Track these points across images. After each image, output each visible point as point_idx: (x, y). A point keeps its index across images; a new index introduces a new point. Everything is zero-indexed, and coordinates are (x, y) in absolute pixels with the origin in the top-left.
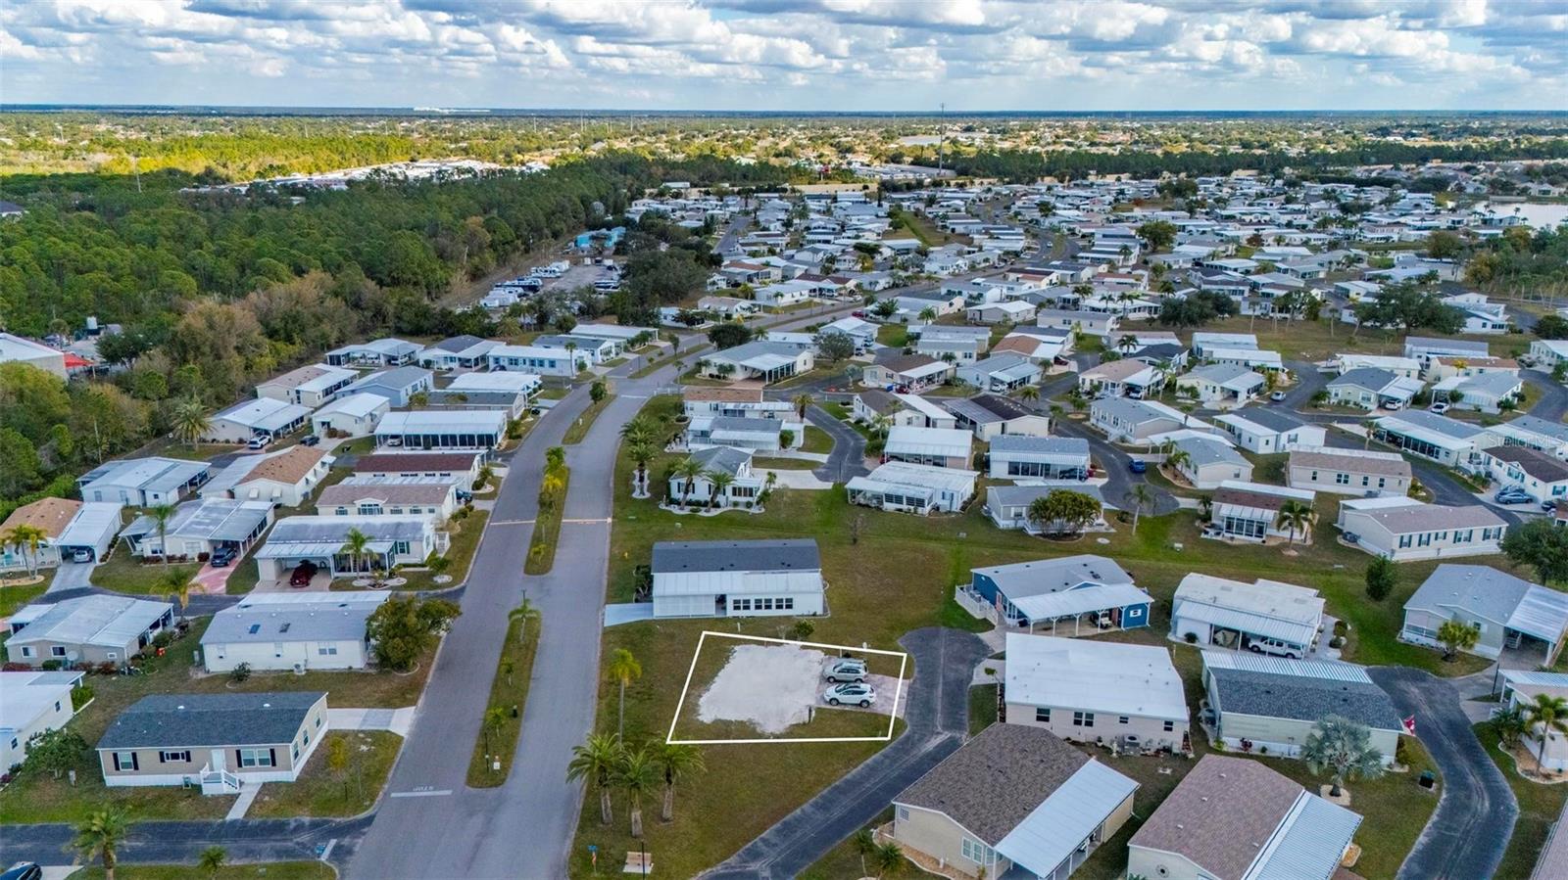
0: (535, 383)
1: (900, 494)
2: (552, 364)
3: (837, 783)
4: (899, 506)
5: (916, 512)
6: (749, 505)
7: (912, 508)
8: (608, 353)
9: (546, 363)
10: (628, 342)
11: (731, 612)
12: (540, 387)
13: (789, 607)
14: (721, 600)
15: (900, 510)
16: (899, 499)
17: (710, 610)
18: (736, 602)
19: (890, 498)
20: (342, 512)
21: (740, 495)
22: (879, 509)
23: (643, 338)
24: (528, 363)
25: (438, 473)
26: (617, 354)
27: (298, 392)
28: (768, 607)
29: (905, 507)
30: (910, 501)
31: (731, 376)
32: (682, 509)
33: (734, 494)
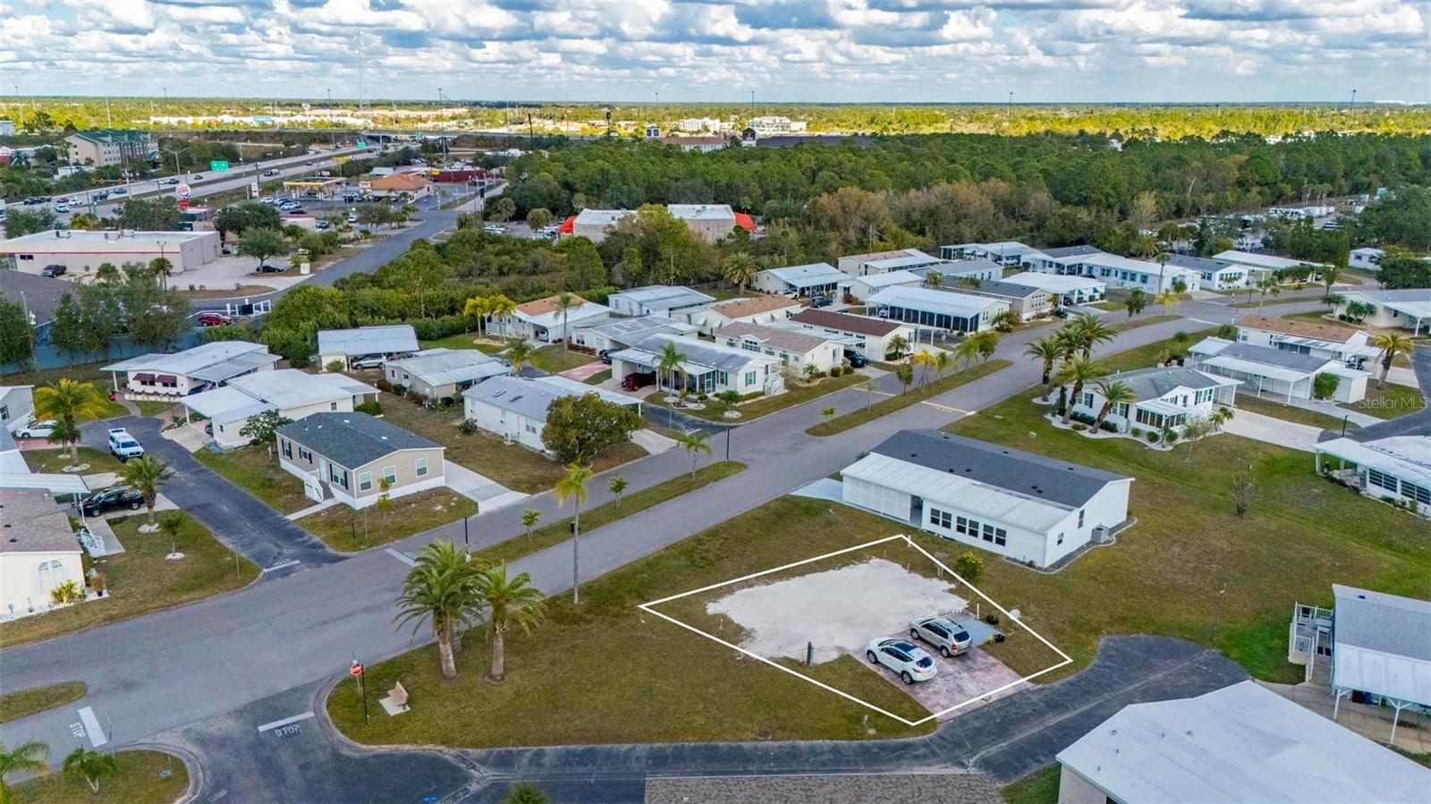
0: (1095, 291)
1: (1392, 473)
2: (1144, 279)
3: (721, 744)
4: (1389, 494)
5: (1414, 510)
6: (1153, 437)
7: (1407, 499)
8: (1230, 280)
9: (1138, 278)
10: (1275, 274)
11: (926, 524)
12: (1102, 297)
13: (1001, 542)
14: (917, 505)
15: (1389, 500)
16: (1390, 483)
17: (903, 512)
18: (935, 512)
19: (1377, 477)
20: (731, 345)
21: (1145, 422)
22: (1356, 490)
23: (1300, 273)
24: (1119, 275)
25: (855, 335)
26: (1247, 283)
27: (866, 267)
28: (974, 533)
29: (1398, 496)
30: (1408, 488)
31: (1367, 319)
32: (1064, 422)
33: (1139, 419)
